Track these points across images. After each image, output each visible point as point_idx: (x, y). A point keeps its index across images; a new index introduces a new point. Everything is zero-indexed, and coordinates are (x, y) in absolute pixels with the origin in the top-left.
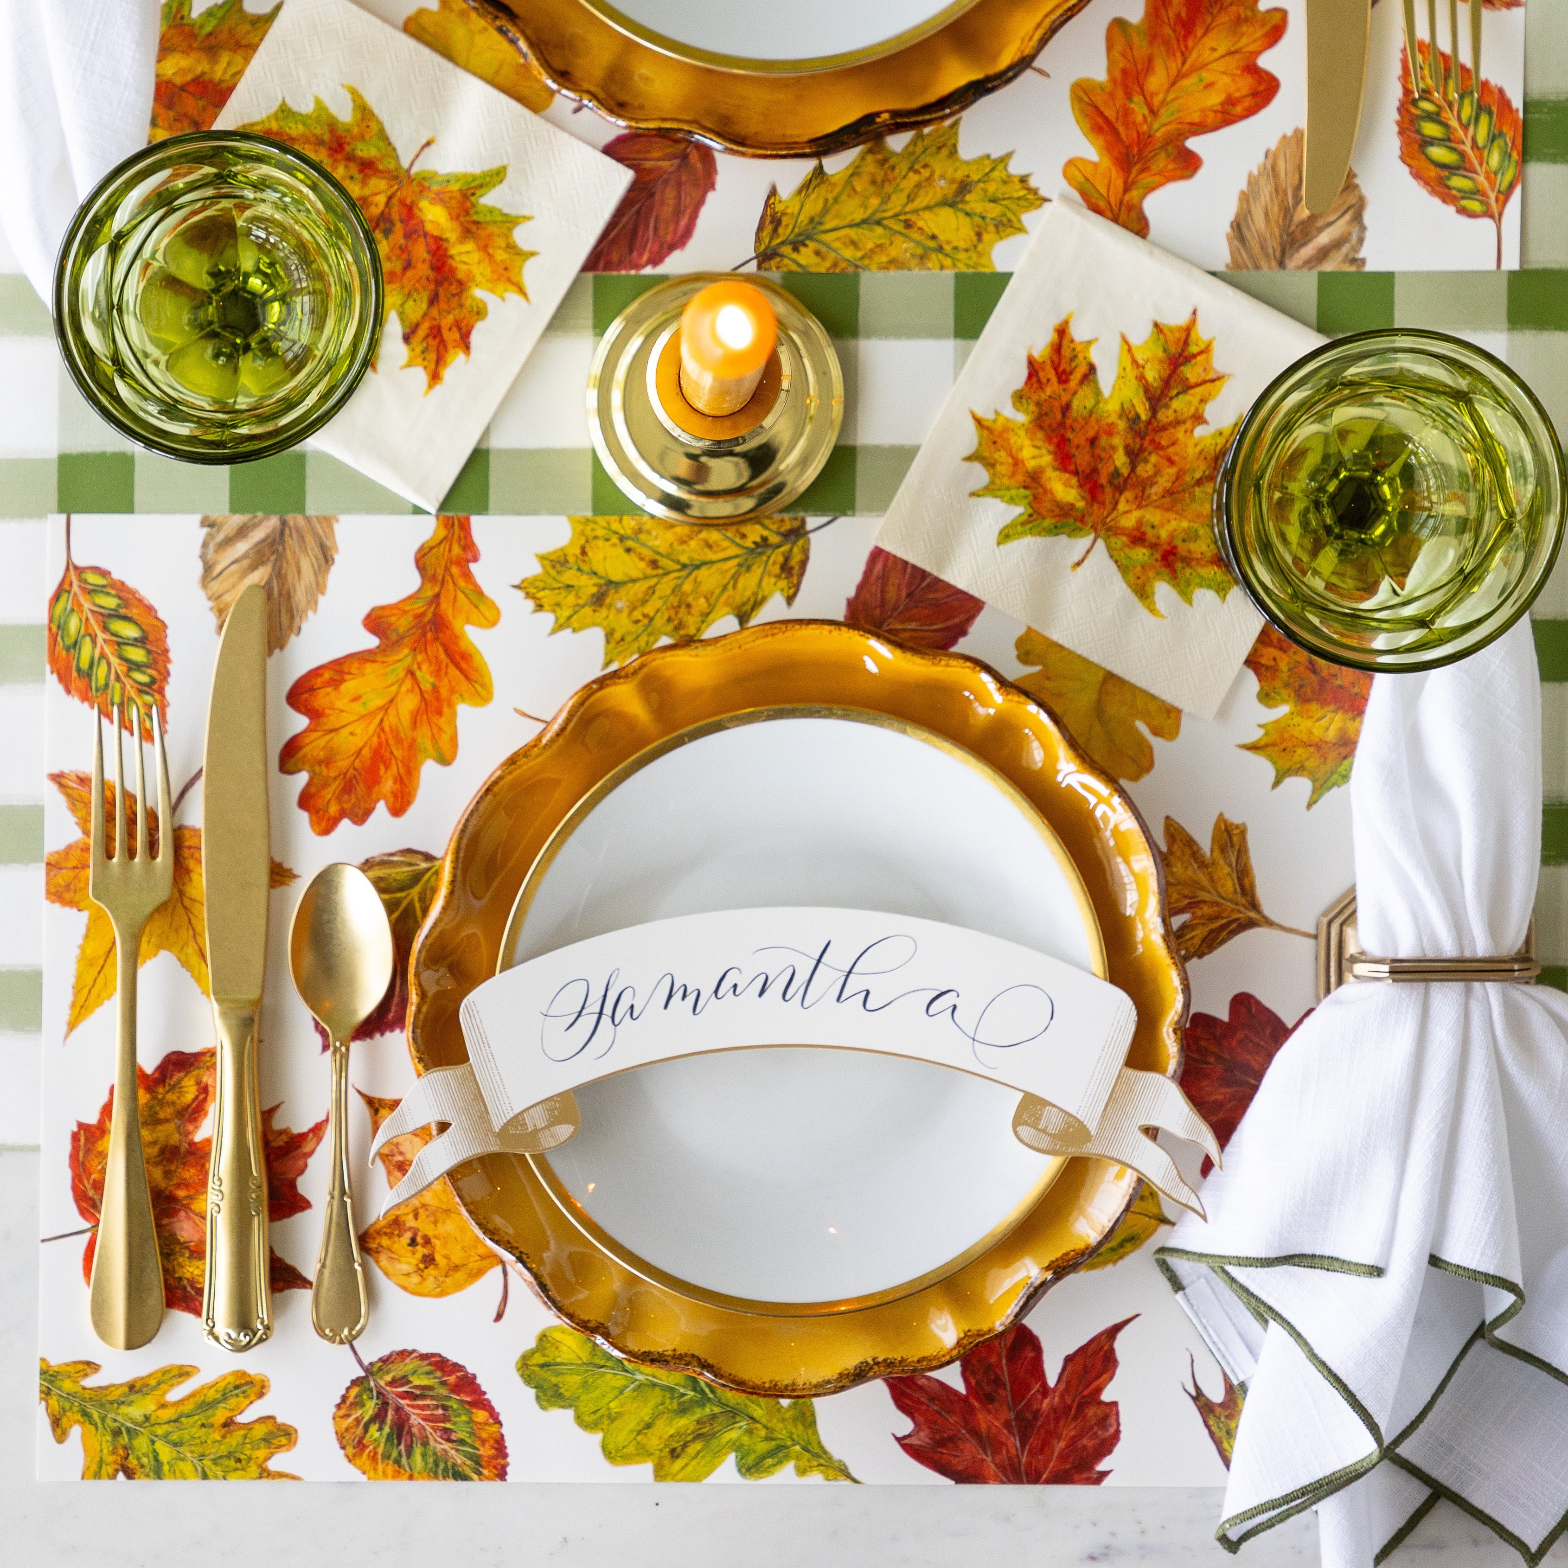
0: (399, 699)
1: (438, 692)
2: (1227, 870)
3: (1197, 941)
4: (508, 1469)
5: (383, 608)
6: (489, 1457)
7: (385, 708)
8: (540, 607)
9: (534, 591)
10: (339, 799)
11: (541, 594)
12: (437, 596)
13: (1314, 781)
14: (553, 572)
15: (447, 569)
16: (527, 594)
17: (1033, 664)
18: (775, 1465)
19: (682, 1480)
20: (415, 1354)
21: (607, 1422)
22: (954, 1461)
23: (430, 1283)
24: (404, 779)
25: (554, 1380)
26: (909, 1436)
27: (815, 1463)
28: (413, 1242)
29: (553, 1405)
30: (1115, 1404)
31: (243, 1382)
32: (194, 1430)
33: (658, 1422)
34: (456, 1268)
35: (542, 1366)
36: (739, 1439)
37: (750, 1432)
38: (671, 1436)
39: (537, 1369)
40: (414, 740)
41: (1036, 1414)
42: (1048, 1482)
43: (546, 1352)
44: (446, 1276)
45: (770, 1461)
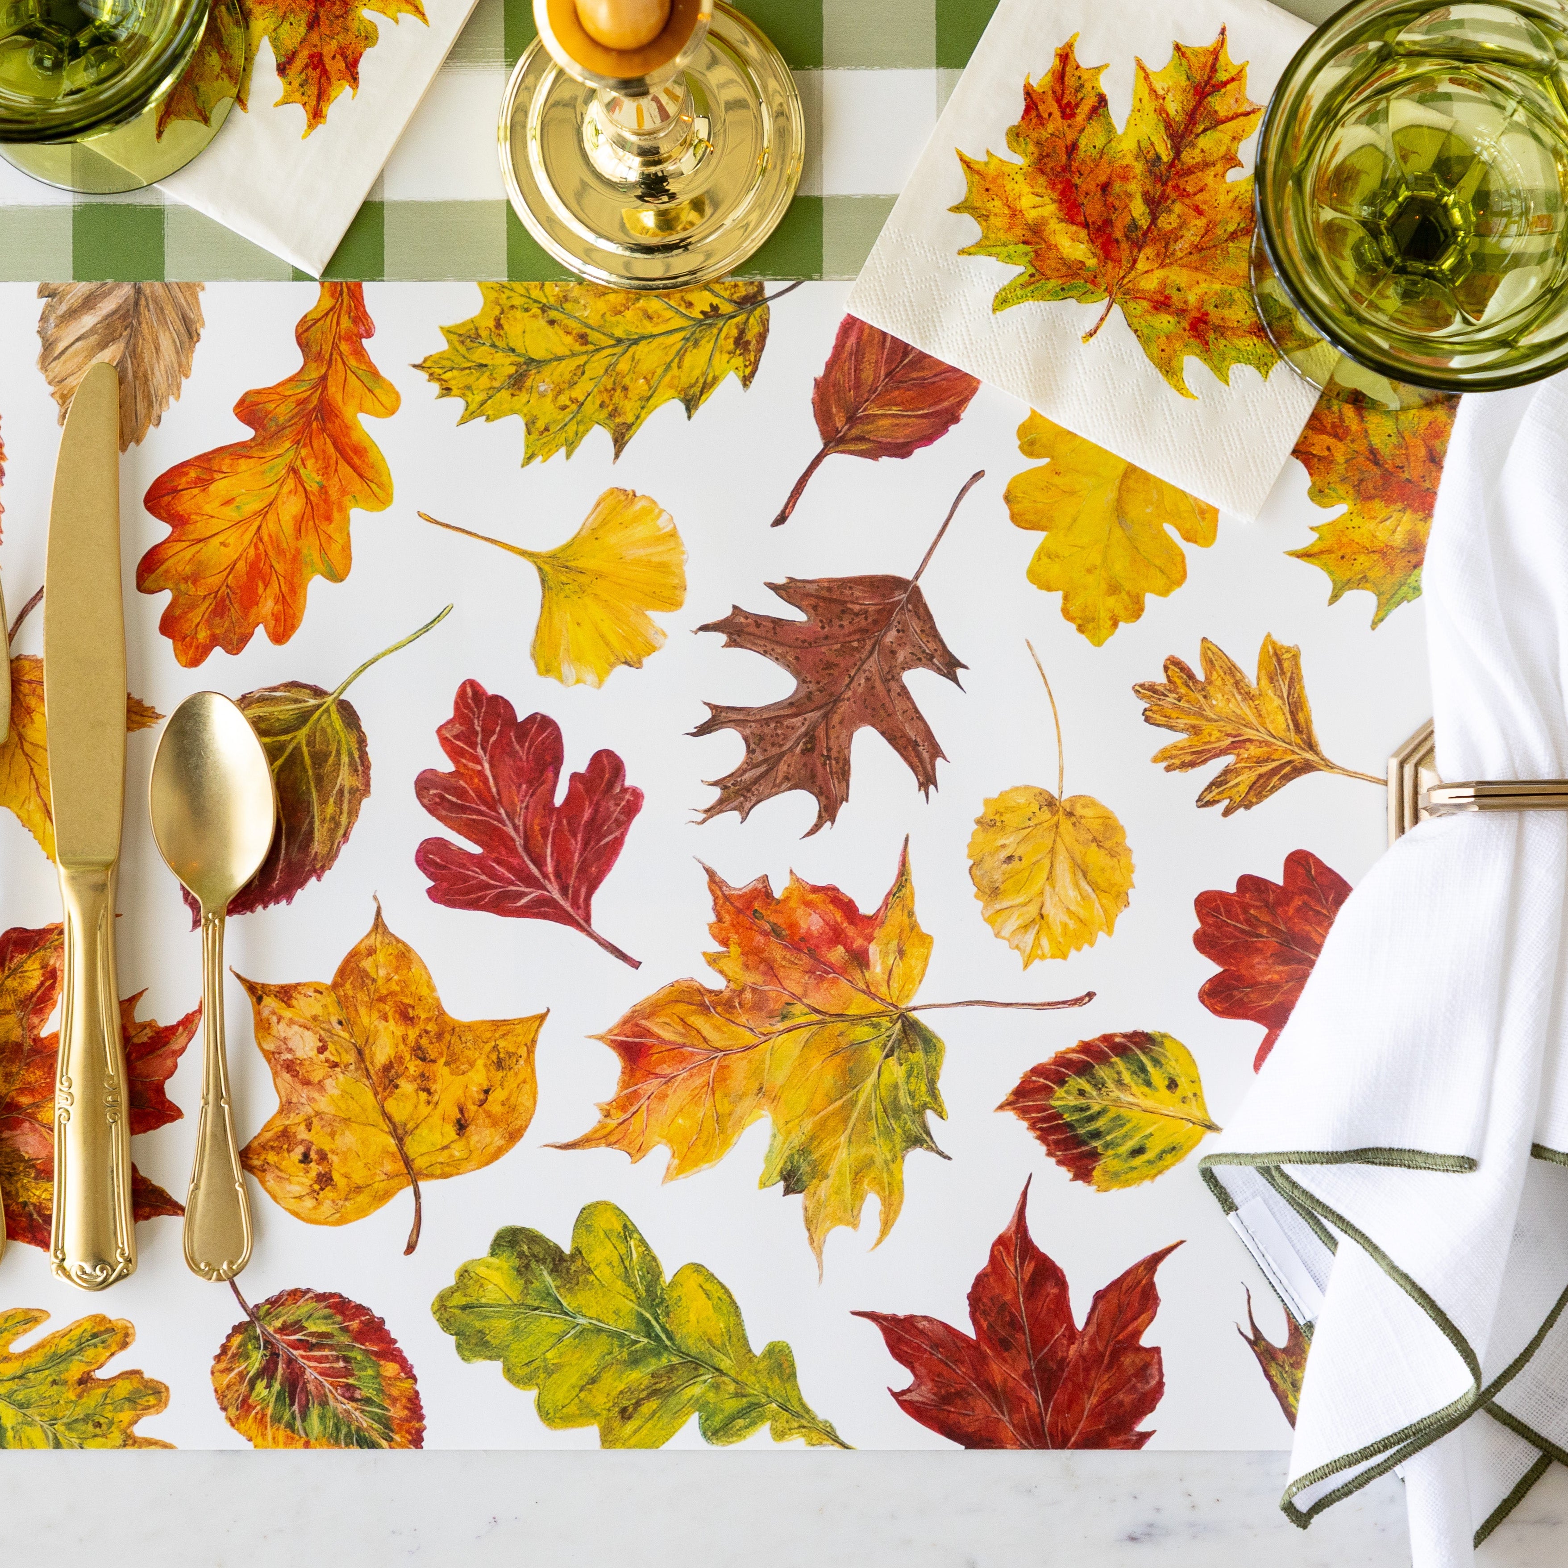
0: (279, 501)
1: (326, 492)
2: (1278, 702)
3: (1243, 788)
4: (425, 1434)
5: (258, 392)
6: (401, 1419)
7: (263, 513)
8: (447, 391)
9: (440, 371)
10: (209, 624)
11: (449, 375)
12: (324, 378)
13: (1379, 595)
14: (462, 349)
15: (335, 346)
16: (431, 375)
17: (1039, 456)
18: (746, 1427)
19: (635, 1446)
20: (310, 1295)
21: (542, 1376)
22: (963, 1421)
23: (327, 1208)
24: (288, 598)
25: (478, 1325)
26: (909, 1390)
27: (796, 1425)
28: (306, 1158)
29: (477, 1355)
30: (1157, 1350)
31: (102, 1329)
32: (43, 1388)
33: (604, 1376)
34: (358, 1189)
35: (464, 1308)
36: (703, 1394)
37: (716, 1387)
38: (621, 1392)
39: (458, 1312)
40: (298, 551)
41: (1062, 1363)
42: (1078, 1446)
43: (469, 1291)
44: (346, 1199)
45: (740, 1422)
